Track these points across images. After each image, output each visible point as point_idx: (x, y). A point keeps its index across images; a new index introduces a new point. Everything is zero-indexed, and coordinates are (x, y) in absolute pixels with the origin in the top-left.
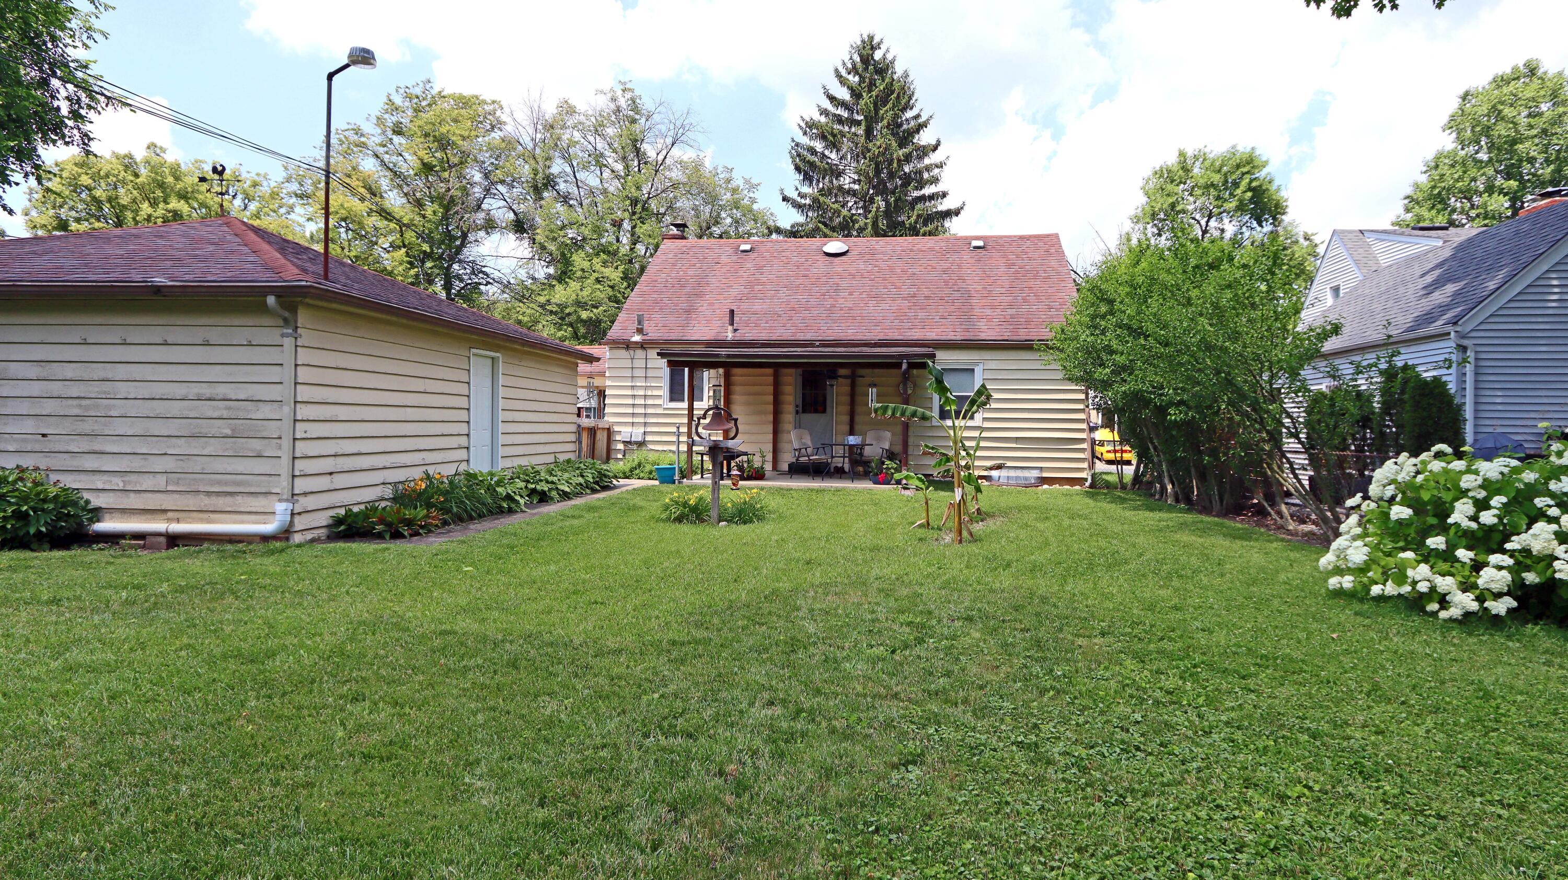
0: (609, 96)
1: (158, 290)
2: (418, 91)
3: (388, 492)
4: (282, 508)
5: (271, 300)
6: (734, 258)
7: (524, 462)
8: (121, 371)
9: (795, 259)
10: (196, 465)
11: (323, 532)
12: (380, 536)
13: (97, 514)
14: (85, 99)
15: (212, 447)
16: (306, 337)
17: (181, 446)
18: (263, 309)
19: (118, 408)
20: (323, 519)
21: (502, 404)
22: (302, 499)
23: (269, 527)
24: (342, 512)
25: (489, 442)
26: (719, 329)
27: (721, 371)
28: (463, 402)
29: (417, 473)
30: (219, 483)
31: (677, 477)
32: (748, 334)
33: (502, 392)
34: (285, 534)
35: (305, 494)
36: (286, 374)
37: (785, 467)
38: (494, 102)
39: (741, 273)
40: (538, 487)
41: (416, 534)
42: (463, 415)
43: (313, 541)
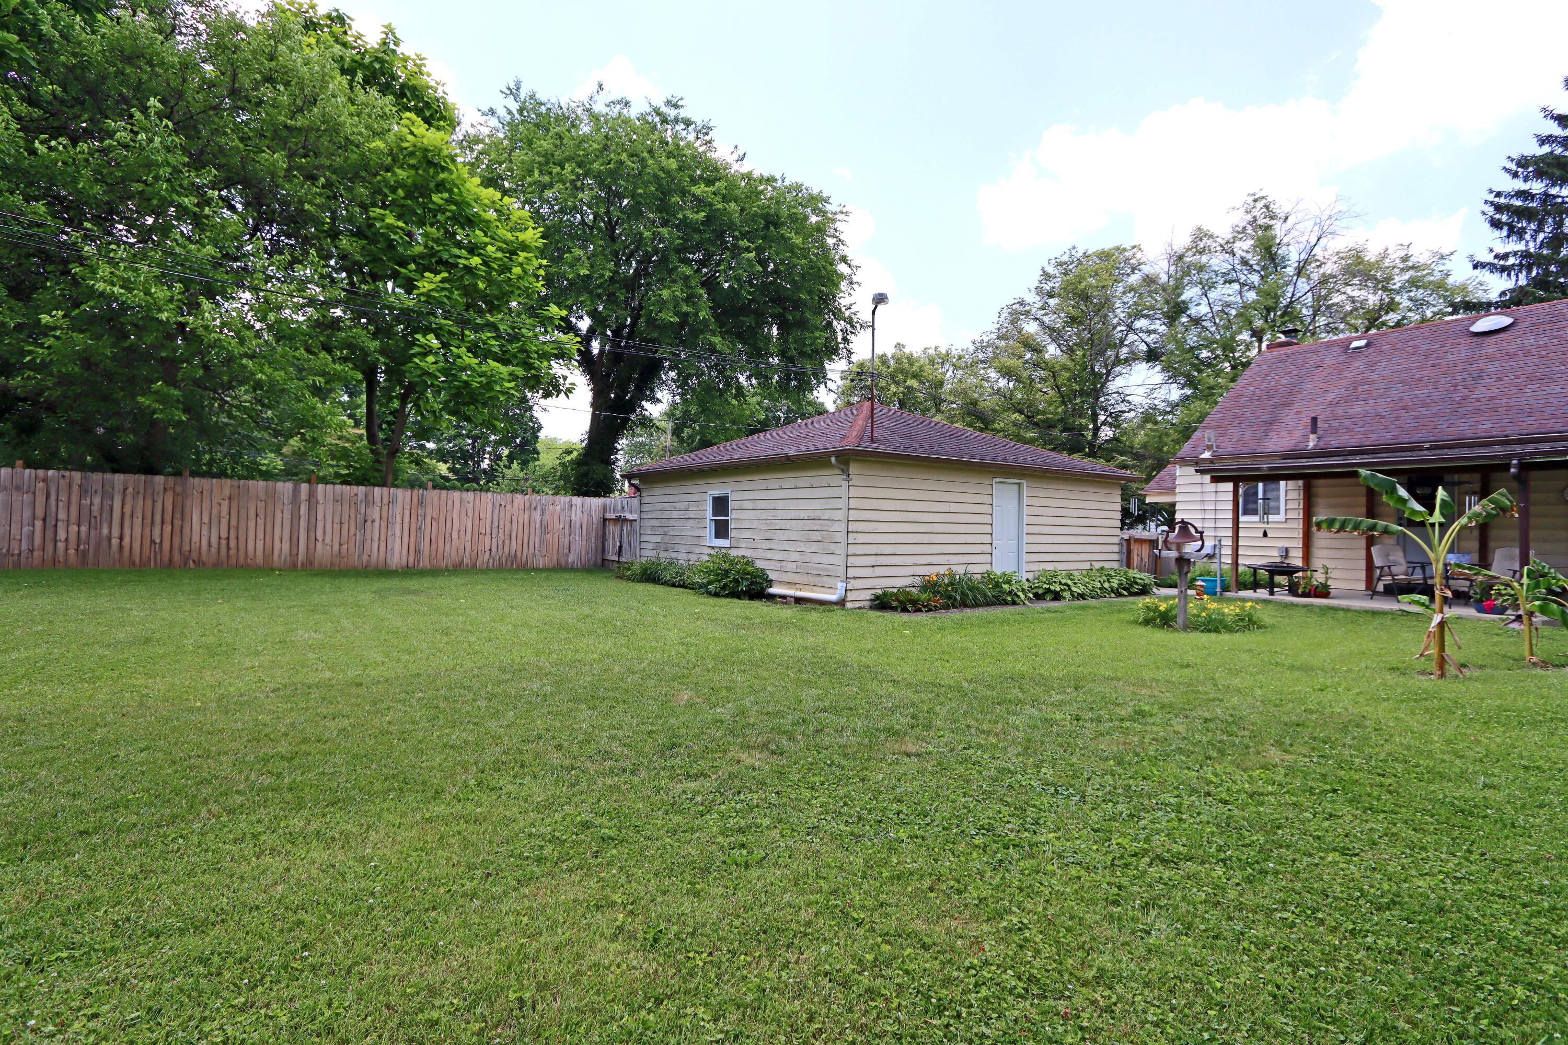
0: (1243, 210)
1: (788, 458)
2: (1065, 258)
3: (917, 581)
4: (841, 586)
5: (833, 459)
6: (1342, 358)
7: (1049, 567)
8: (780, 504)
9: (1425, 347)
10: (807, 558)
11: (867, 604)
12: (894, 609)
13: (770, 583)
14: (850, 329)
15: (814, 547)
16: (855, 480)
17: (802, 547)
18: (828, 465)
19: (779, 524)
20: (868, 595)
21: (1026, 520)
22: (852, 581)
23: (833, 598)
24: (880, 592)
25: (1015, 550)
26: (1300, 439)
27: (1300, 483)
28: (987, 519)
29: (943, 570)
30: (817, 569)
31: (1218, 590)
32: (1335, 442)
33: (1026, 510)
34: (841, 603)
35: (854, 578)
36: (842, 504)
37: (1380, 587)
38: (1134, 247)
39: (1346, 374)
40: (1052, 588)
41: (919, 610)
42: (987, 529)
43: (860, 608)
